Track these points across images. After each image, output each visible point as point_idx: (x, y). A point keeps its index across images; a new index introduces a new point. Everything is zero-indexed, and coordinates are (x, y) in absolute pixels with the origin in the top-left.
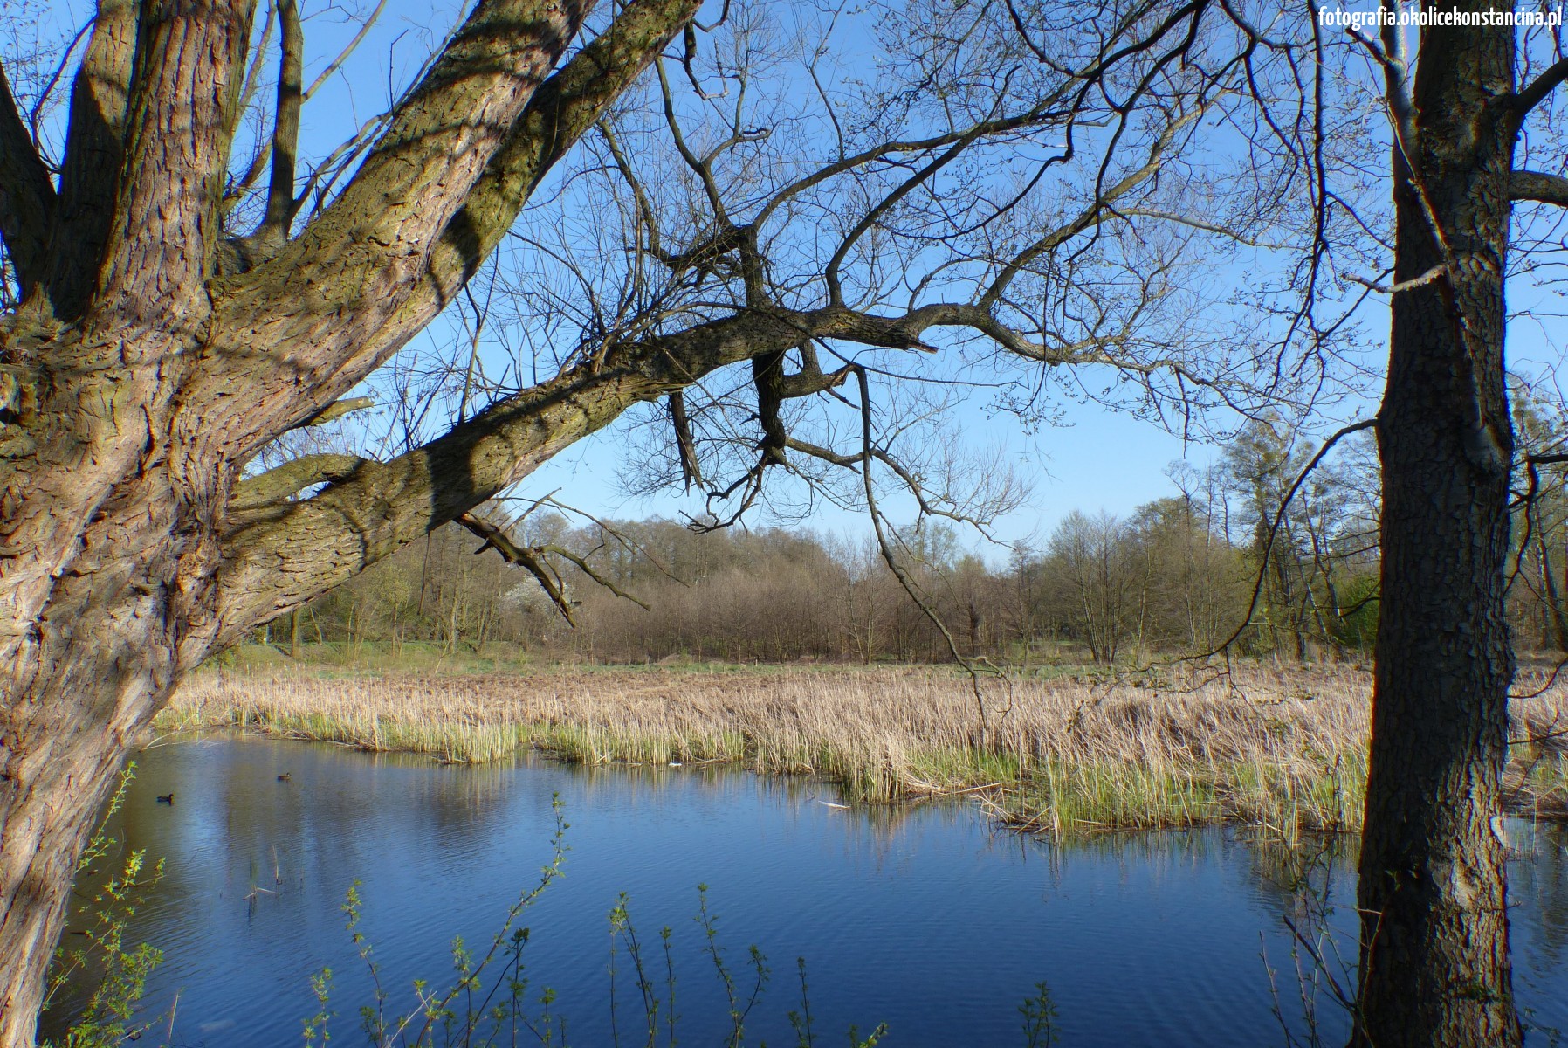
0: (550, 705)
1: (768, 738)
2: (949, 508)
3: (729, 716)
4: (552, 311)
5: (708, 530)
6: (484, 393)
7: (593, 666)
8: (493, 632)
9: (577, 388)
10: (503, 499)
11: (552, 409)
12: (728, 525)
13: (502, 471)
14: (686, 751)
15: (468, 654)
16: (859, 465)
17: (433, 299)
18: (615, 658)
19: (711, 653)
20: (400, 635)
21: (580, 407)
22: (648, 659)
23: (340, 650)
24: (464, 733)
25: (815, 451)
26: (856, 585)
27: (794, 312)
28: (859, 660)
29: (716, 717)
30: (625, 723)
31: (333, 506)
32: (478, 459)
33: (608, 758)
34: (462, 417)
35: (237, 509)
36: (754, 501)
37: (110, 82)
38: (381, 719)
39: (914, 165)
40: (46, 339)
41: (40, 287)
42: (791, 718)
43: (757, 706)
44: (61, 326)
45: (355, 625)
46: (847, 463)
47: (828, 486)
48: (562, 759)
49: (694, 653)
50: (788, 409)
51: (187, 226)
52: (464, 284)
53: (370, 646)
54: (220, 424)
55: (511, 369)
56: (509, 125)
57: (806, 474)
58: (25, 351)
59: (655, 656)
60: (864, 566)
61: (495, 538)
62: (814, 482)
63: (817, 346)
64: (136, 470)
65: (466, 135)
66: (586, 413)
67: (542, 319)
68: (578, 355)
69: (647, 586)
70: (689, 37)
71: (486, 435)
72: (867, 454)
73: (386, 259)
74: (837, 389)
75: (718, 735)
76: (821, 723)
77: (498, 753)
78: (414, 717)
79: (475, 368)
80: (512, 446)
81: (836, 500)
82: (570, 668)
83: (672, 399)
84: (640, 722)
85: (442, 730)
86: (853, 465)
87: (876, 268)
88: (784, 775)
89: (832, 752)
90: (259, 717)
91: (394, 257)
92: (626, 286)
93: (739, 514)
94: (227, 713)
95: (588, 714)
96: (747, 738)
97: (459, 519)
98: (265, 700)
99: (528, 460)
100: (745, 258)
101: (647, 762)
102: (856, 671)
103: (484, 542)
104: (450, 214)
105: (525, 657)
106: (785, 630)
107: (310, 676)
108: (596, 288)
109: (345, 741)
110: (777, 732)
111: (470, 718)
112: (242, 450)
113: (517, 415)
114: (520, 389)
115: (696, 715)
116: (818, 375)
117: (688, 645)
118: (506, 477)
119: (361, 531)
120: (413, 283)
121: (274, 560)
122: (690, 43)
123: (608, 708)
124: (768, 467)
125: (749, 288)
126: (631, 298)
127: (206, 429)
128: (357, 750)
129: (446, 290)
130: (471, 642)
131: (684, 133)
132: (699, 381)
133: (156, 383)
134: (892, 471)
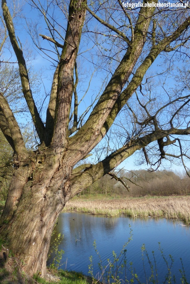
0: (124, 205)
1: (168, 211)
3: (159, 207)
4: (121, 135)
5: (152, 172)
6: (110, 151)
7: (132, 198)
8: (113, 192)
9: (126, 149)
10: (115, 169)
11: (122, 153)
12: (155, 170)
13: (115, 164)
14: (151, 214)
15: (109, 196)
16: (180, 157)
17: (101, 137)
18: (136, 196)
19: (154, 194)
20: (97, 193)
21: (127, 152)
22: (142, 196)
23: (87, 196)
24: (110, 211)
25: (171, 155)
26: (182, 180)
27: (165, 131)
28: (185, 195)
29: (157, 207)
30: (139, 209)
31: (87, 173)
32: (110, 163)
33: (136, 215)
34: (107, 156)
35: (72, 174)
36: (160, 166)
37: (52, 110)
38: (95, 208)
39: (184, 101)
40: (44, 150)
41: (43, 142)
42: (172, 207)
43: (165, 205)
44: (46, 148)
45: (89, 191)
46: (178, 157)
47: (174, 162)
48: (128, 216)
49: (151, 195)
50: (165, 148)
51: (64, 130)
52: (106, 134)
53: (92, 195)
54: (70, 161)
55: (115, 146)
56: (112, 107)
57: (170, 160)
58: (42, 152)
59: (143, 195)
60: (183, 176)
61: (114, 176)
62: (171, 161)
63: (169, 136)
64: (58, 169)
65: (105, 110)
66: (128, 153)
67: (119, 137)
68: (126, 143)
69: (141, 182)
70: (141, 86)
71: (111, 158)
72: (182, 155)
73: (94, 131)
74: (174, 143)
75: (157, 211)
76: (178, 208)
77: (116, 215)
78: (101, 208)
79: (109, 147)
80: (116, 160)
81: (176, 164)
82: (127, 198)
83: (143, 149)
84: (142, 208)
85: (106, 210)
86: (179, 157)
87: (179, 120)
88: (171, 219)
89: (181, 214)
90: (75, 208)
91: (95, 131)
92: (133, 130)
93: (157, 168)
94: (70, 208)
95: (132, 207)
96: (163, 211)
97: (108, 173)
98: (76, 205)
99: (119, 162)
100: (154, 122)
101: (144, 216)
102: (184, 197)
103: (112, 177)
104: (104, 123)
105: (119, 196)
106: (168, 189)
107: (83, 201)
108: (128, 131)
109: (89, 213)
110: (169, 210)
111: (110, 208)
112: (73, 165)
113: (117, 155)
114: (116, 150)
115: (153, 207)
116: (170, 141)
117: (149, 193)
118: (115, 166)
119: (92, 177)
120: (98, 135)
121: (79, 183)
122: (141, 87)
123: (136, 206)
124: (162, 159)
125: (155, 127)
126: (134, 132)
127: (68, 162)
128: (92, 214)
129: (103, 135)
130: (109, 194)
131: (140, 101)
132: (148, 145)
133: (60, 155)
134: (187, 158)
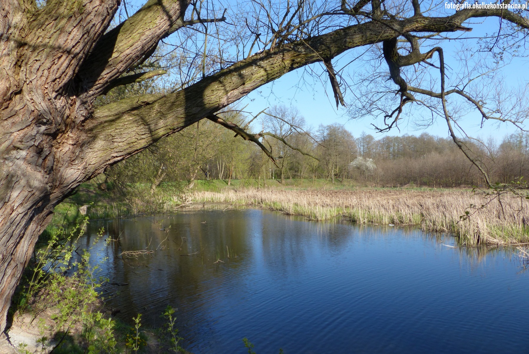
1: (430, 217)
2: (498, 115)
3: (420, 207)
7: (378, 188)
8: (346, 176)
9: (262, 59)
11: (247, 69)
13: (220, 97)
14: (397, 220)
15: (338, 183)
19: (423, 184)
20: (315, 177)
21: (262, 67)
22: (399, 185)
23: (297, 181)
25: (423, 92)
29: (415, 208)
31: (137, 114)
32: (207, 92)
33: (366, 221)
42: (443, 209)
43: (432, 204)
48: (350, 221)
53: (306, 180)
59: (402, 185)
62: (433, 109)
66: (266, 70)
69: (402, 159)
71: (213, 82)
77: (328, 217)
82: (370, 188)
83: (327, 65)
88: (434, 232)
89: (455, 224)
90: (260, 202)
94: (253, 201)
96: (423, 216)
99: (236, 92)
101: (381, 223)
105: (356, 184)
109: (282, 211)
115: (406, 206)
116: (418, 54)
117: (415, 181)
119: (149, 125)
121: (109, 137)
124: (406, 103)
128: (285, 214)
130: (339, 179)
134: (467, 99)
